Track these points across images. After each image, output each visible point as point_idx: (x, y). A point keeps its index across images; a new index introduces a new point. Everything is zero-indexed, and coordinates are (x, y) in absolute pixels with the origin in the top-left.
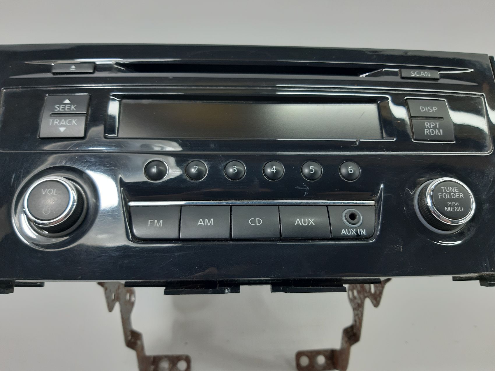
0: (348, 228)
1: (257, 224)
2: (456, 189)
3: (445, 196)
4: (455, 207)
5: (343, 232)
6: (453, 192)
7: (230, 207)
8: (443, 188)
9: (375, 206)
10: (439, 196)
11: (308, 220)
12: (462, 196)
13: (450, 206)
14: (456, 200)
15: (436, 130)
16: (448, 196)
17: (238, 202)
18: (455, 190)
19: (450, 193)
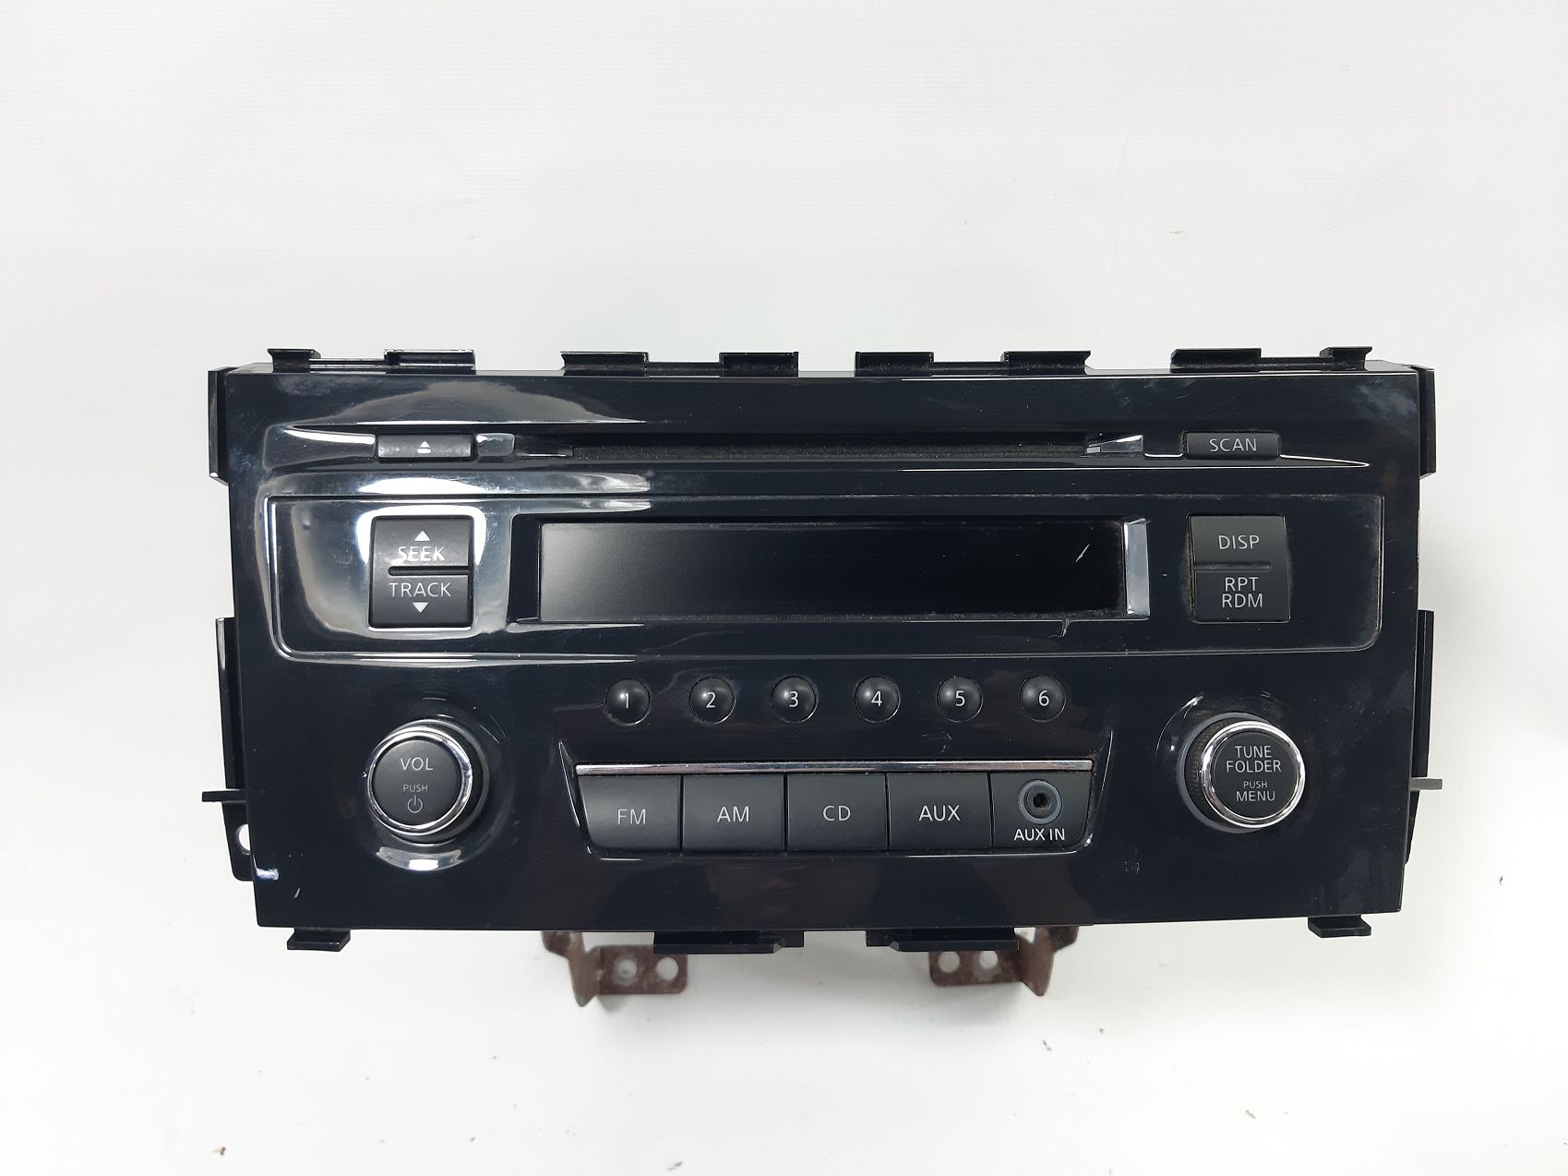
0: (1029, 827)
1: (840, 819)
2: (1266, 751)
3: (1240, 767)
4: (1259, 792)
5: (1019, 835)
6: (1258, 758)
7: (782, 778)
8: (1238, 747)
9: (1091, 771)
10: (1228, 766)
11: (947, 808)
12: (1277, 766)
13: (1248, 789)
14: (1261, 777)
15: (1250, 595)
16: (1246, 768)
17: (802, 766)
18: (1264, 755)
19: (1252, 761)
